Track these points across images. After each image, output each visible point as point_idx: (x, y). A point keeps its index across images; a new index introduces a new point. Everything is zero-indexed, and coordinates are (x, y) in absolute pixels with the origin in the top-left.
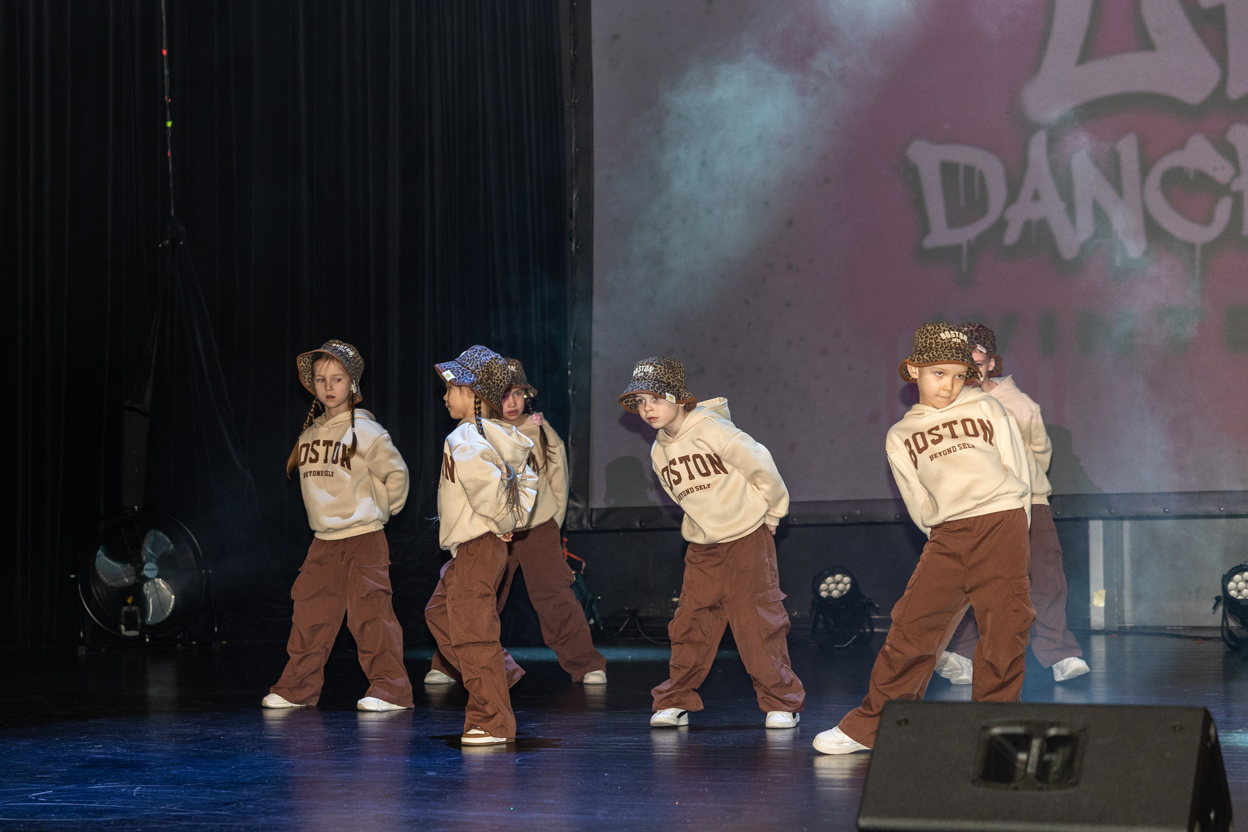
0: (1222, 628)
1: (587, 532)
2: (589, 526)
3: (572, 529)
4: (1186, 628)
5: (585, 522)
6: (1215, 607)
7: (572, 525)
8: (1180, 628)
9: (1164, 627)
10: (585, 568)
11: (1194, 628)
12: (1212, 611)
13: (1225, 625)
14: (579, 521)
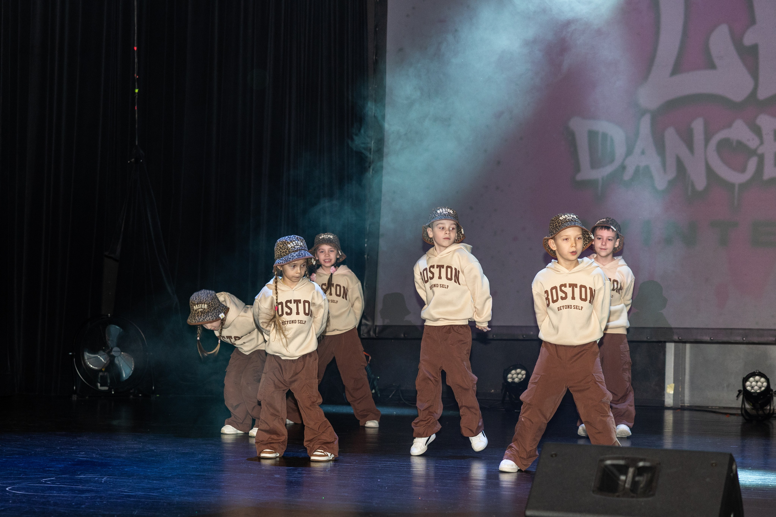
0: (742, 409)
1: (373, 339)
2: (374, 335)
3: (364, 337)
4: (720, 408)
5: (372, 333)
6: (738, 396)
7: (364, 334)
8: (717, 408)
9: (708, 407)
10: (371, 360)
11: (724, 408)
12: (736, 398)
13: (743, 407)
14: (368, 332)
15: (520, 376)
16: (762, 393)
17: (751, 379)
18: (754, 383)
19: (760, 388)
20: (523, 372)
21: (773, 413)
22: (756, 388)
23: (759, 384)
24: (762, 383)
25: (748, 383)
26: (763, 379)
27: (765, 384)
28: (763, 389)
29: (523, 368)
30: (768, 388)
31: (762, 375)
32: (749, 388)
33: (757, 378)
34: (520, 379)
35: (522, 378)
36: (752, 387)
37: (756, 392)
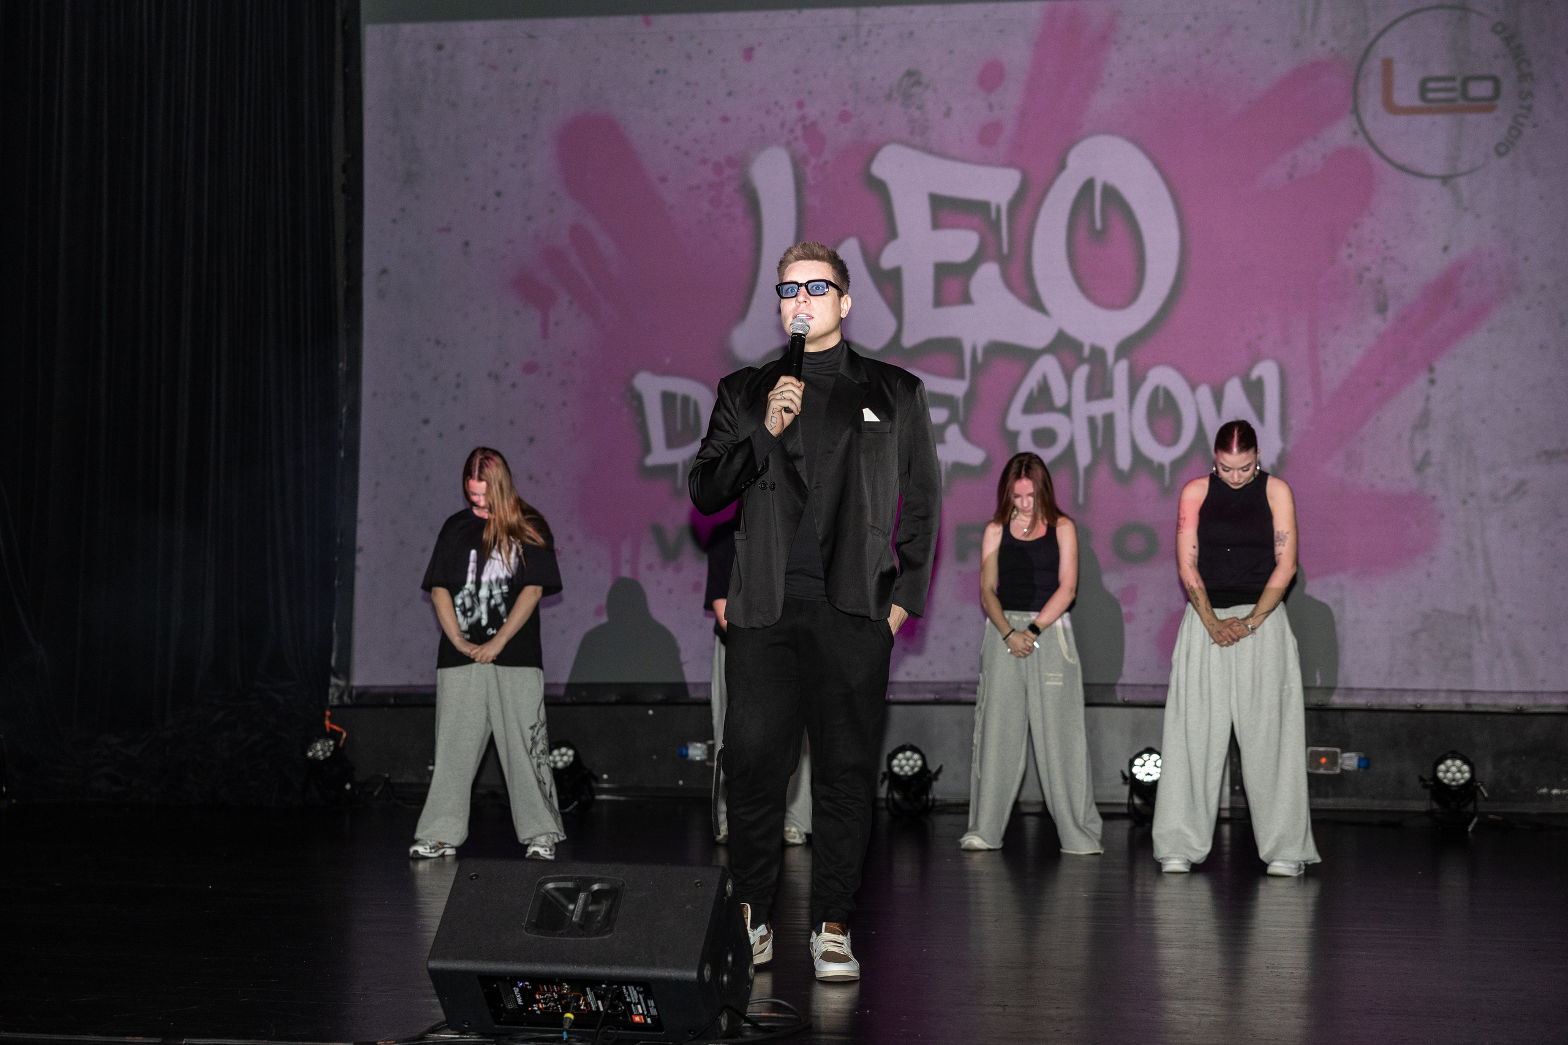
15: (565, 758)
16: (915, 775)
17: (900, 756)
18: (904, 762)
19: (912, 768)
20: (571, 752)
21: (933, 806)
22: (907, 768)
23: (911, 762)
24: (916, 761)
25: (895, 762)
26: (916, 756)
27: (919, 763)
28: (916, 769)
29: (570, 746)
30: (924, 766)
31: (915, 750)
32: (896, 769)
33: (908, 754)
34: (565, 763)
35: (568, 761)
36: (902, 768)
37: (906, 776)
